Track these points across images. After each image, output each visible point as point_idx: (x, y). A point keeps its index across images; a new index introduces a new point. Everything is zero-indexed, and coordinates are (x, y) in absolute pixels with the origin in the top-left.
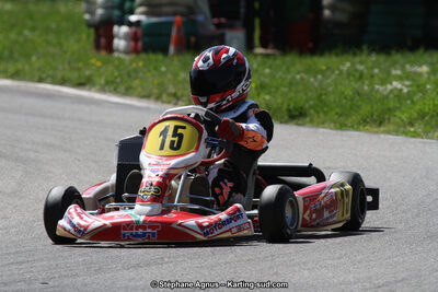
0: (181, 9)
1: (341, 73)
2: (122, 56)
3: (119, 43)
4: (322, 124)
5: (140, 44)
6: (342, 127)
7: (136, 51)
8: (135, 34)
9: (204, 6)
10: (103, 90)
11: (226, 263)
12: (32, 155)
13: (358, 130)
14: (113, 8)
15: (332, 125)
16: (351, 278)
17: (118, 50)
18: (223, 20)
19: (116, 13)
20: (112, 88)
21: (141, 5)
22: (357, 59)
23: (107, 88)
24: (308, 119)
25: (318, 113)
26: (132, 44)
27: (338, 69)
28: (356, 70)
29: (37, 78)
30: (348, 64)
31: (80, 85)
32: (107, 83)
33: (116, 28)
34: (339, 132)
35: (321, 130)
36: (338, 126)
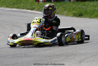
1: (90, 5)
2: (42, 3)
4: (86, 17)
6: (91, 18)
10: (37, 11)
11: (65, 49)
12: (21, 26)
13: (95, 18)
15: (89, 18)
16: (93, 52)
20: (39, 10)
22: (94, 2)
23: (38, 10)
24: (83, 16)
25: (85, 15)
27: (90, 4)
28: (94, 5)
29: (22, 8)
30: (92, 3)
31: (32, 10)
32: (38, 9)
34: (90, 19)
35: (86, 19)
36: (90, 17)
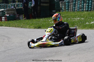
0: (13, 14)
3: (3, 20)
5: (7, 19)
7: (6, 21)
8: (6, 18)
9: (16, 13)
14: (1, 14)
17: (3, 21)
18: (18, 15)
19: (2, 15)
21: (6, 14)
26: (5, 19)
33: (2, 17)
